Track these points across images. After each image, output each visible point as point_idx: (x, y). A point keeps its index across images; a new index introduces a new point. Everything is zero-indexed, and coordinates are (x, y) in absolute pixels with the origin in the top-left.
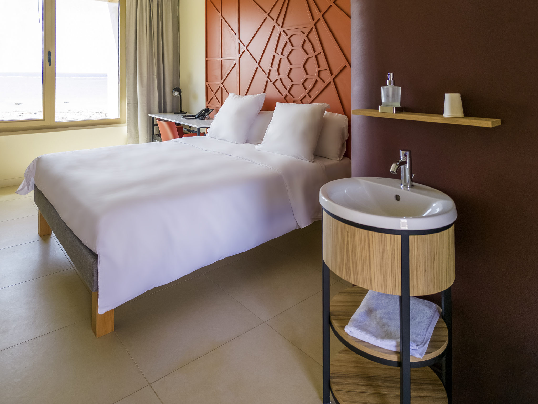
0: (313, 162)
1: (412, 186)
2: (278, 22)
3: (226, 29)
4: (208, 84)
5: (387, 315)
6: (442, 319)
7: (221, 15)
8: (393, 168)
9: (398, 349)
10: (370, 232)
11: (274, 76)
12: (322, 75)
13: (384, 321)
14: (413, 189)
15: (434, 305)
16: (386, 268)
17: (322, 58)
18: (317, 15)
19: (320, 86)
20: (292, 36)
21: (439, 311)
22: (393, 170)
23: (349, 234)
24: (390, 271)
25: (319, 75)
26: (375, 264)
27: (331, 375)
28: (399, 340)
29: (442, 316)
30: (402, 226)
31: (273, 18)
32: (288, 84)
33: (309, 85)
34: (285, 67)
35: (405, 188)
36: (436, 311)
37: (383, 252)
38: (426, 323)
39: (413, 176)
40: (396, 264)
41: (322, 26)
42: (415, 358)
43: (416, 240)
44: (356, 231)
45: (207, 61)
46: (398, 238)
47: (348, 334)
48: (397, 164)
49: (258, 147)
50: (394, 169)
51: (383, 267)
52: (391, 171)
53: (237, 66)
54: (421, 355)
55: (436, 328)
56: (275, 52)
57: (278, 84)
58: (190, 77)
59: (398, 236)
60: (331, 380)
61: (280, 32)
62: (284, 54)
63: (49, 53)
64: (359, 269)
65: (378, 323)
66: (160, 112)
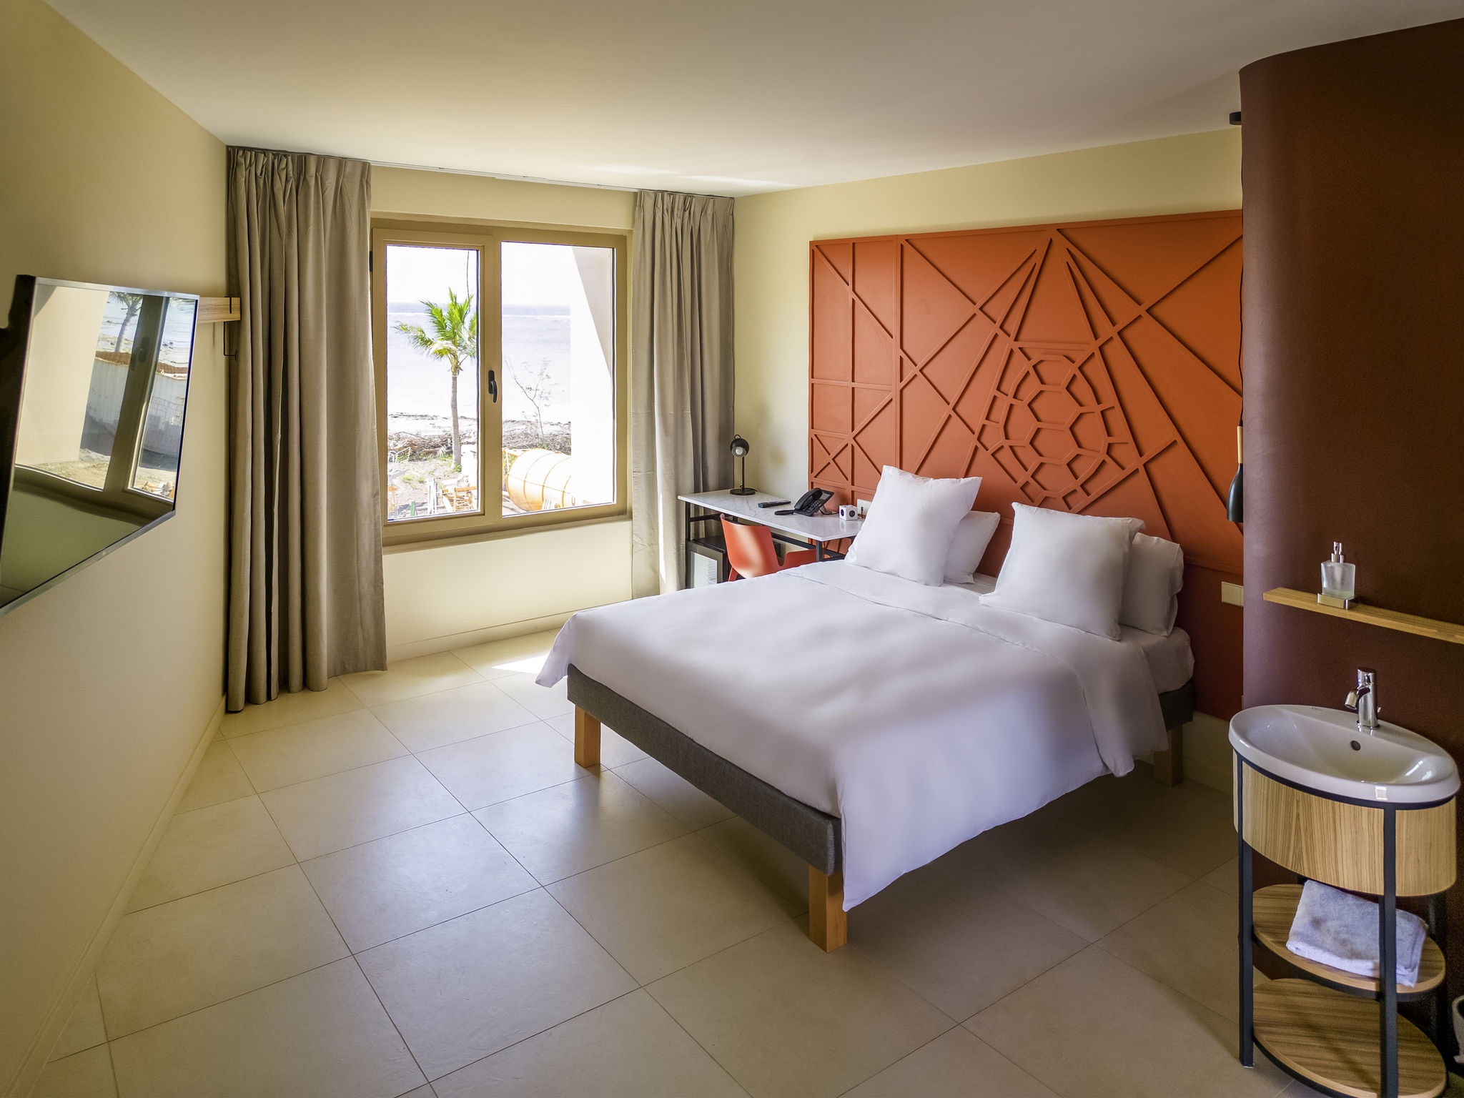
0: (1119, 641)
1: (1377, 727)
2: (1006, 327)
3: (864, 320)
4: (815, 435)
5: (1345, 929)
6: (1430, 939)
7: (854, 290)
8: (1350, 699)
9: (1377, 974)
10: (1337, 803)
11: (994, 438)
12: (1116, 452)
13: (1343, 936)
14: (1379, 733)
15: (1415, 917)
16: (1361, 854)
17: (1116, 418)
18: (1106, 330)
19: (1111, 475)
20: (1041, 361)
21: (1424, 927)
22: (1350, 704)
23: (1301, 803)
24: (1368, 861)
25: (1108, 453)
26: (1344, 849)
27: (1254, 1022)
28: (1378, 961)
29: (1429, 934)
30: (1379, 797)
31: (994, 318)
32: (1032, 461)
33: (1085, 469)
34: (1023, 424)
35: (1366, 730)
36: (1420, 926)
37: (1356, 833)
38: (1408, 942)
39: (1378, 711)
40: (1376, 851)
41: (1117, 352)
42: (1404, 987)
43: (1405, 817)
44: (1314, 800)
45: (813, 384)
46: (1380, 813)
47: (1292, 953)
48: (1355, 693)
49: (985, 599)
50: (1352, 703)
51: (1357, 853)
52: (1348, 705)
53: (895, 406)
54: (1411, 981)
55: (1424, 951)
56: (998, 389)
57: (1005, 456)
58: (762, 412)
59: (1380, 810)
60: (1255, 1027)
61: (1012, 350)
62: (1021, 395)
63: (491, 375)
64: (1318, 854)
65: (1335, 939)
66: (696, 491)
